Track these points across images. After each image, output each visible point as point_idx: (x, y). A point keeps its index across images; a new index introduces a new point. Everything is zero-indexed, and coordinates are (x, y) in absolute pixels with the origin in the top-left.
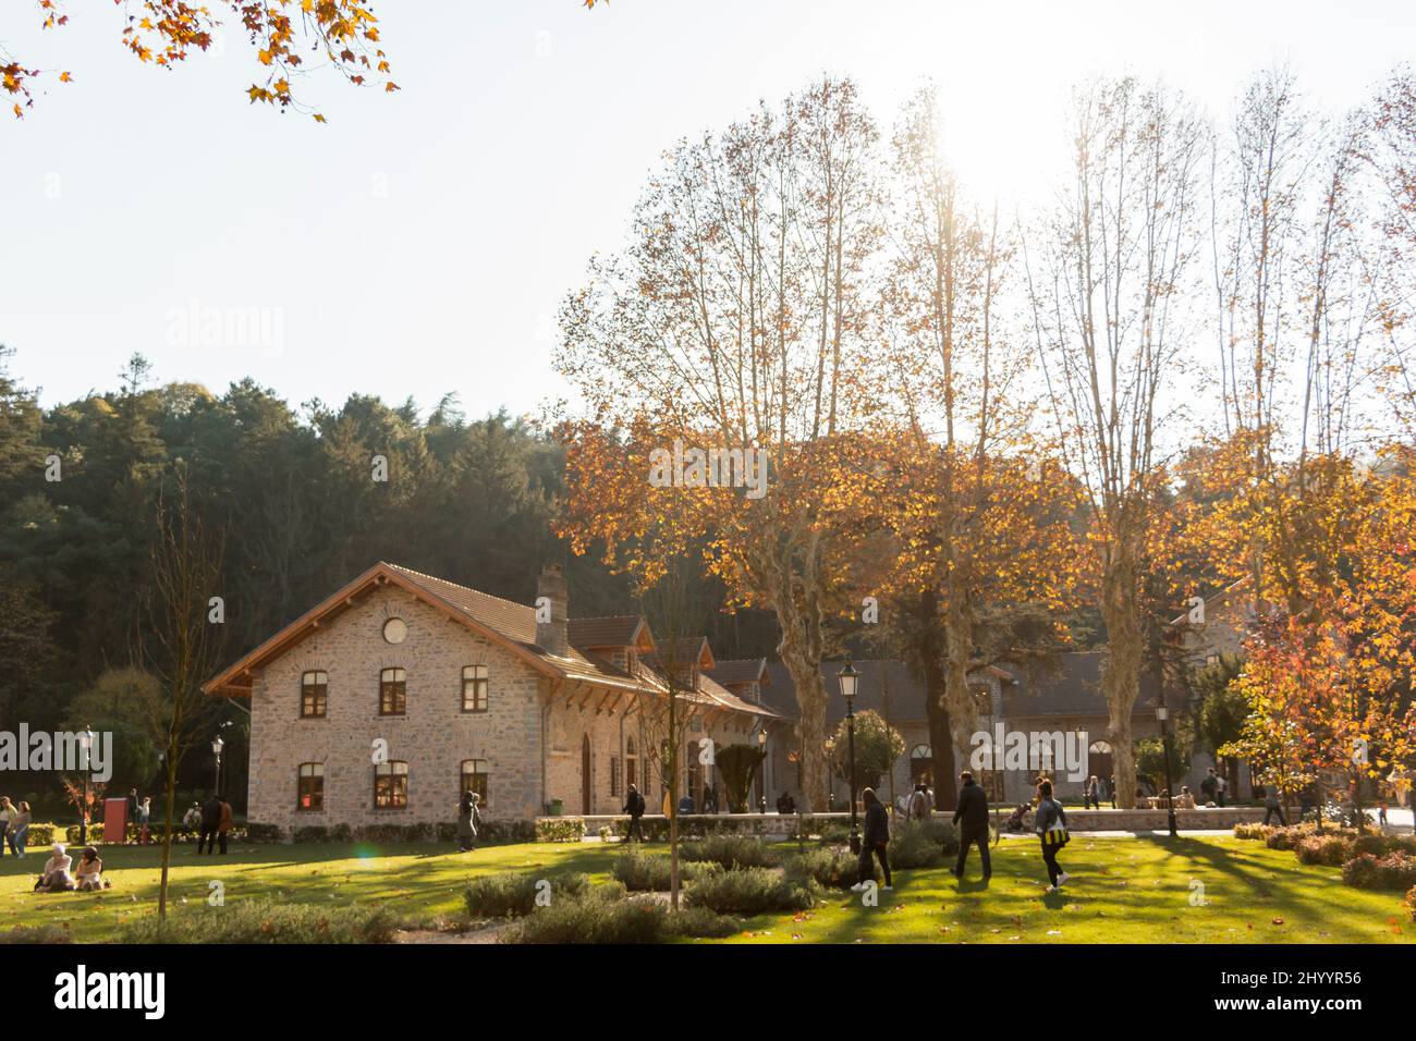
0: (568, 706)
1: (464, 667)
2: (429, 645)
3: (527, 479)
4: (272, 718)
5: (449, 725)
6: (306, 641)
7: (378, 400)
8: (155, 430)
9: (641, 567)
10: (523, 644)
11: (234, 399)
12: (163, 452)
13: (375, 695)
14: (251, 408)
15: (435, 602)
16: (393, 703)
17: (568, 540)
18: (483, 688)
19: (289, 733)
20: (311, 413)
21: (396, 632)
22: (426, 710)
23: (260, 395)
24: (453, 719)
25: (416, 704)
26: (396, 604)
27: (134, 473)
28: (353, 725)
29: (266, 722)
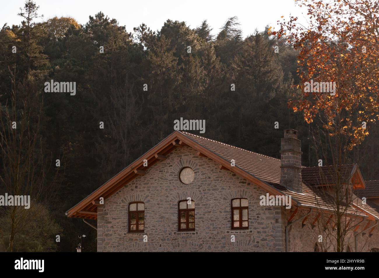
0: (303, 225)
1: (232, 200)
2: (209, 185)
3: (283, 74)
4: (110, 233)
5: (223, 238)
6: (130, 183)
7: (183, 24)
8: (42, 48)
9: (350, 130)
10: (271, 184)
11: (92, 27)
12: (47, 62)
13: (175, 218)
14: (102, 32)
15: (212, 157)
16: (187, 223)
17: (300, 114)
18: (245, 212)
19: (121, 242)
20: (141, 34)
21: (188, 176)
22: (208, 228)
23: (108, 24)
24: (226, 234)
25: (201, 224)
26: (187, 158)
27: (30, 77)
28: (162, 237)
29: (107, 235)
